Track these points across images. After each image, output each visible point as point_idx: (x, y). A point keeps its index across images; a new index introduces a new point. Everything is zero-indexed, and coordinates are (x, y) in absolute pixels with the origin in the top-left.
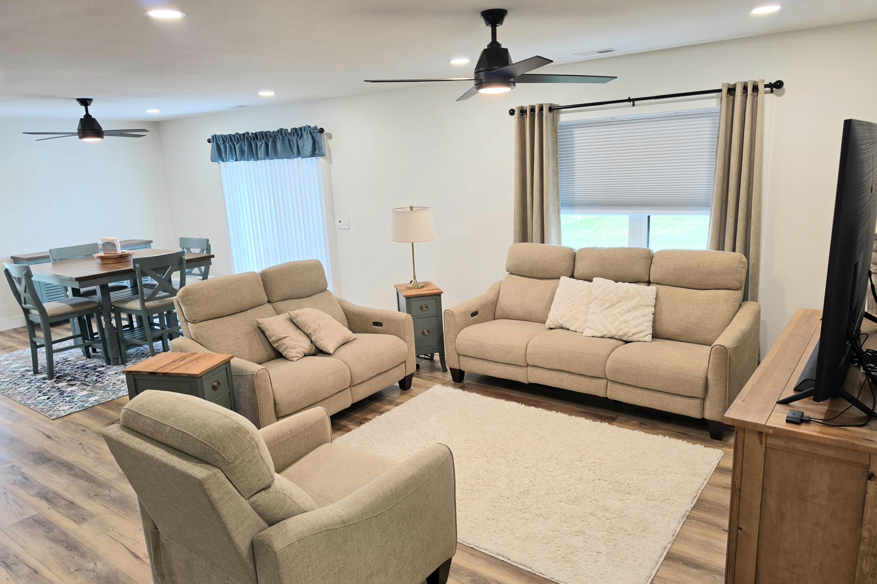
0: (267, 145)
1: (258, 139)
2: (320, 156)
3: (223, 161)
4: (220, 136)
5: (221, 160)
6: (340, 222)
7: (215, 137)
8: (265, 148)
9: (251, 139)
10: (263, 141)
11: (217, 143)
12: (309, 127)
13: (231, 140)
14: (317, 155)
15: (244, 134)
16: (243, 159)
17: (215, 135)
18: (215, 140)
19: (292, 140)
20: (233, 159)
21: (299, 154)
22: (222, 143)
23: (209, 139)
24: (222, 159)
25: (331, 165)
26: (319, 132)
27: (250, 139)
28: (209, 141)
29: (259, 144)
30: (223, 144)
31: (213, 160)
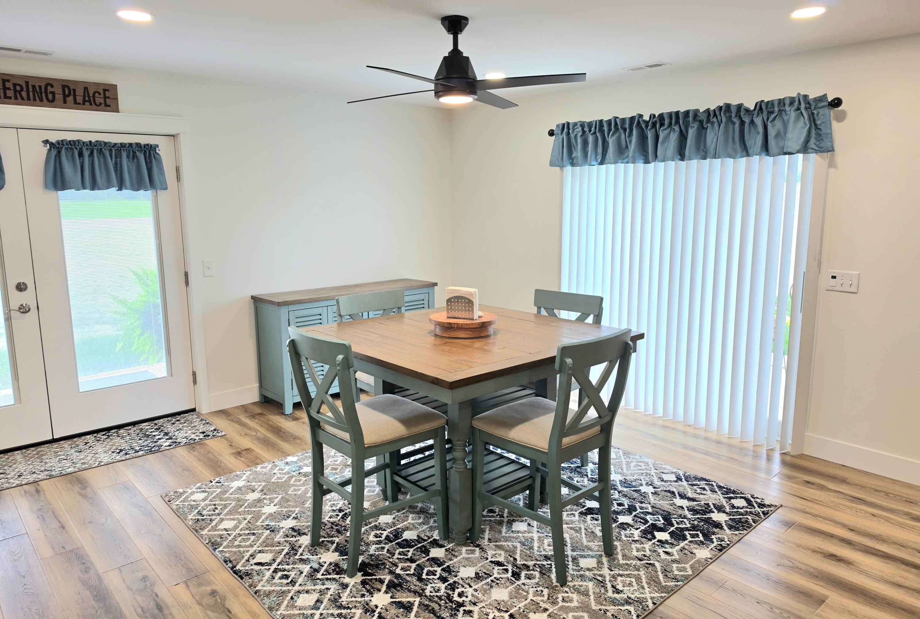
0: (683, 137)
1: (662, 125)
2: (816, 151)
3: (573, 164)
4: (579, 125)
5: (570, 163)
6: (834, 277)
7: (565, 127)
8: (677, 141)
9: (647, 126)
10: (677, 128)
11: (568, 134)
12: (806, 97)
13: (601, 130)
14: (810, 150)
15: (632, 119)
16: (620, 161)
17: (568, 124)
18: (566, 130)
19: (752, 122)
20: (597, 162)
21: (766, 148)
22: (580, 134)
23: (552, 131)
24: (571, 161)
25: (832, 170)
26: (829, 105)
27: (643, 126)
28: (551, 133)
29: (662, 135)
30: (581, 136)
31: (552, 164)
